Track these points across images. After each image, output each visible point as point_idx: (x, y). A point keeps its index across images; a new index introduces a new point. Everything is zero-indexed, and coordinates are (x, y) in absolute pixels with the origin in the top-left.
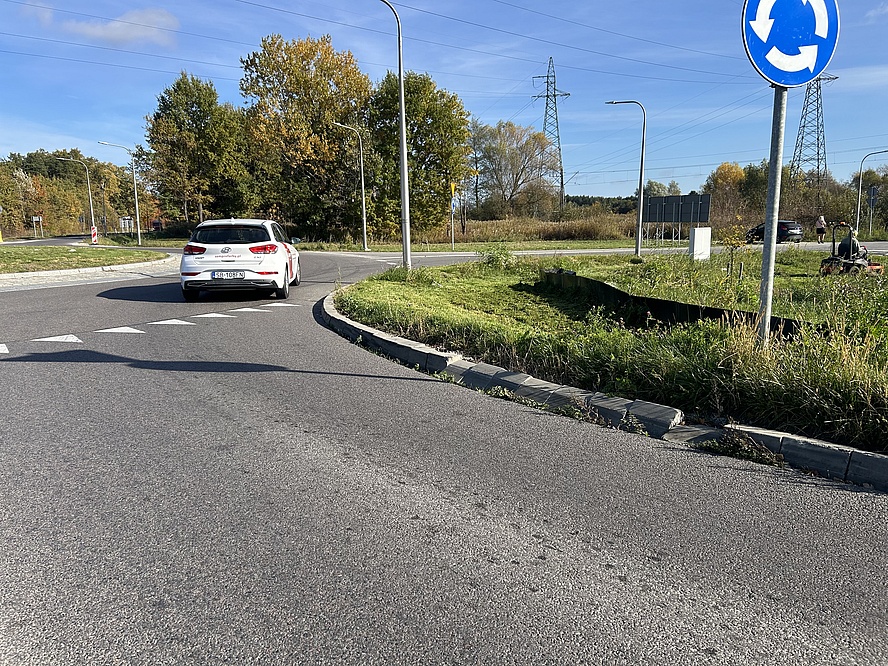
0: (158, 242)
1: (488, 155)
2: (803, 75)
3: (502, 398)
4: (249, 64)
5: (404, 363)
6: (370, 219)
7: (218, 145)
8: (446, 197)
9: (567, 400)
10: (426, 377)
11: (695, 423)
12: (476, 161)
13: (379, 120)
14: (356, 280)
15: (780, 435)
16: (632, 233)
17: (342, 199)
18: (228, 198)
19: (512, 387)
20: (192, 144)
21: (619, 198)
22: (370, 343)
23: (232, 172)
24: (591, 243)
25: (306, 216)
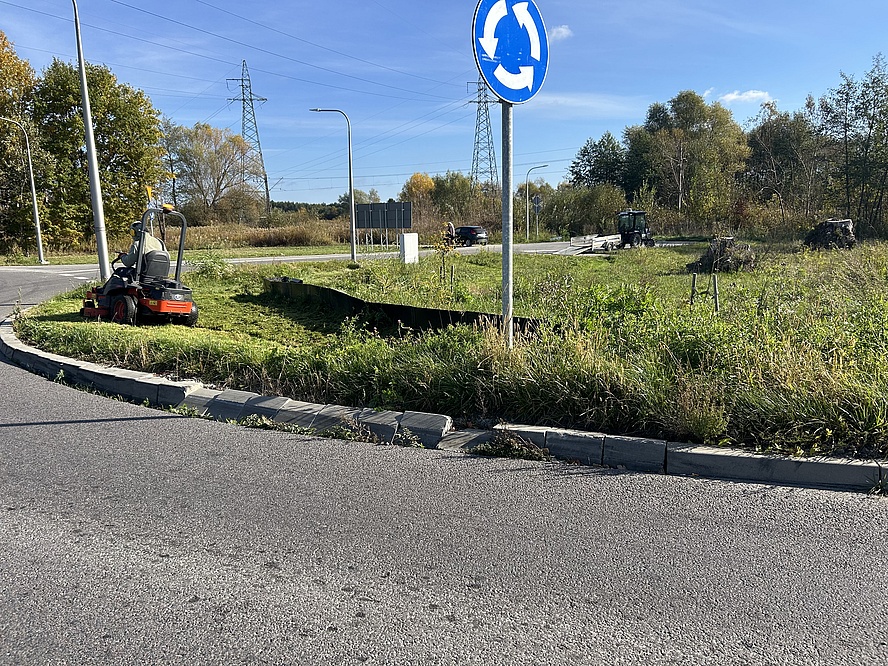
1: (184, 157)
2: (524, 94)
3: (260, 427)
6: (44, 226)
8: (139, 199)
9: (336, 420)
10: (160, 413)
11: (463, 427)
12: (171, 163)
13: (47, 114)
14: (37, 300)
15: (543, 430)
16: (345, 239)
19: (271, 413)
21: (324, 205)
22: (75, 378)
24: (304, 249)
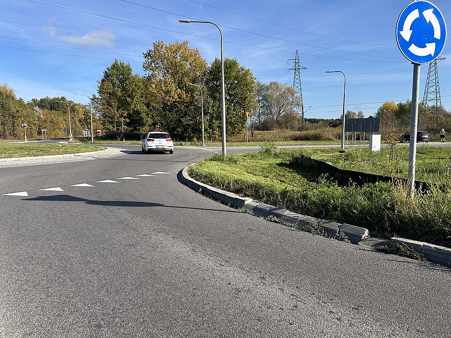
0: (101, 142)
1: (265, 98)
2: (428, 58)
3: (273, 221)
4: (148, 55)
5: (223, 203)
6: (206, 130)
7: (132, 94)
8: (244, 120)
9: (308, 223)
10: (234, 210)
11: (375, 236)
12: (259, 101)
13: (211, 81)
14: (198, 160)
15: (422, 243)
16: (339, 137)
17: (192, 120)
18: (136, 120)
19: (278, 216)
20: (119, 94)
21: (332, 120)
22: (205, 192)
23: (138, 107)
24: (318, 142)
25: (174, 129)
